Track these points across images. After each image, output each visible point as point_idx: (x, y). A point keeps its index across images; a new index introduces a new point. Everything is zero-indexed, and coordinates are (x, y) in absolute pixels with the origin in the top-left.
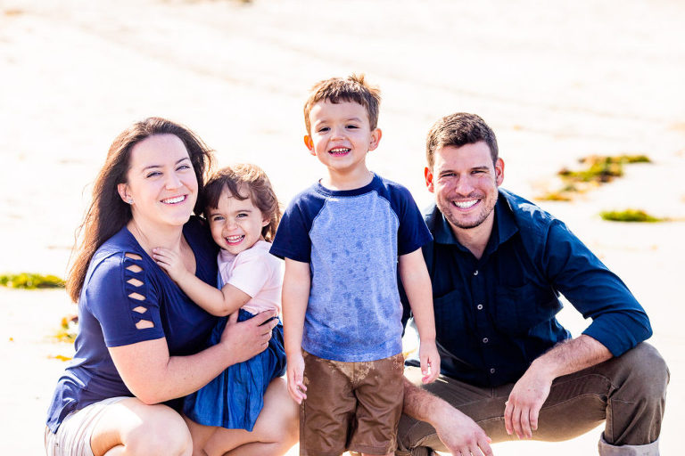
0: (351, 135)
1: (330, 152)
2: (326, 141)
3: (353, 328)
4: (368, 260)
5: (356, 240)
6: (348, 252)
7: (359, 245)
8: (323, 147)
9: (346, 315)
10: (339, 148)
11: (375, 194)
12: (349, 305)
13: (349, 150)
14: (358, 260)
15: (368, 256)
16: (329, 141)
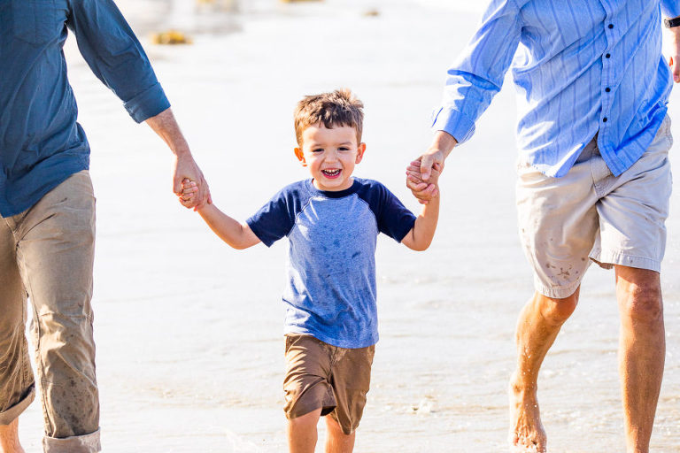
0: (343, 156)
1: (323, 171)
2: (320, 162)
3: (331, 315)
4: (345, 257)
5: (334, 239)
6: (325, 249)
7: (337, 243)
8: (317, 167)
9: (325, 304)
10: (332, 169)
11: (355, 196)
12: (328, 294)
13: (340, 170)
14: (335, 256)
15: (344, 253)
16: (323, 161)
